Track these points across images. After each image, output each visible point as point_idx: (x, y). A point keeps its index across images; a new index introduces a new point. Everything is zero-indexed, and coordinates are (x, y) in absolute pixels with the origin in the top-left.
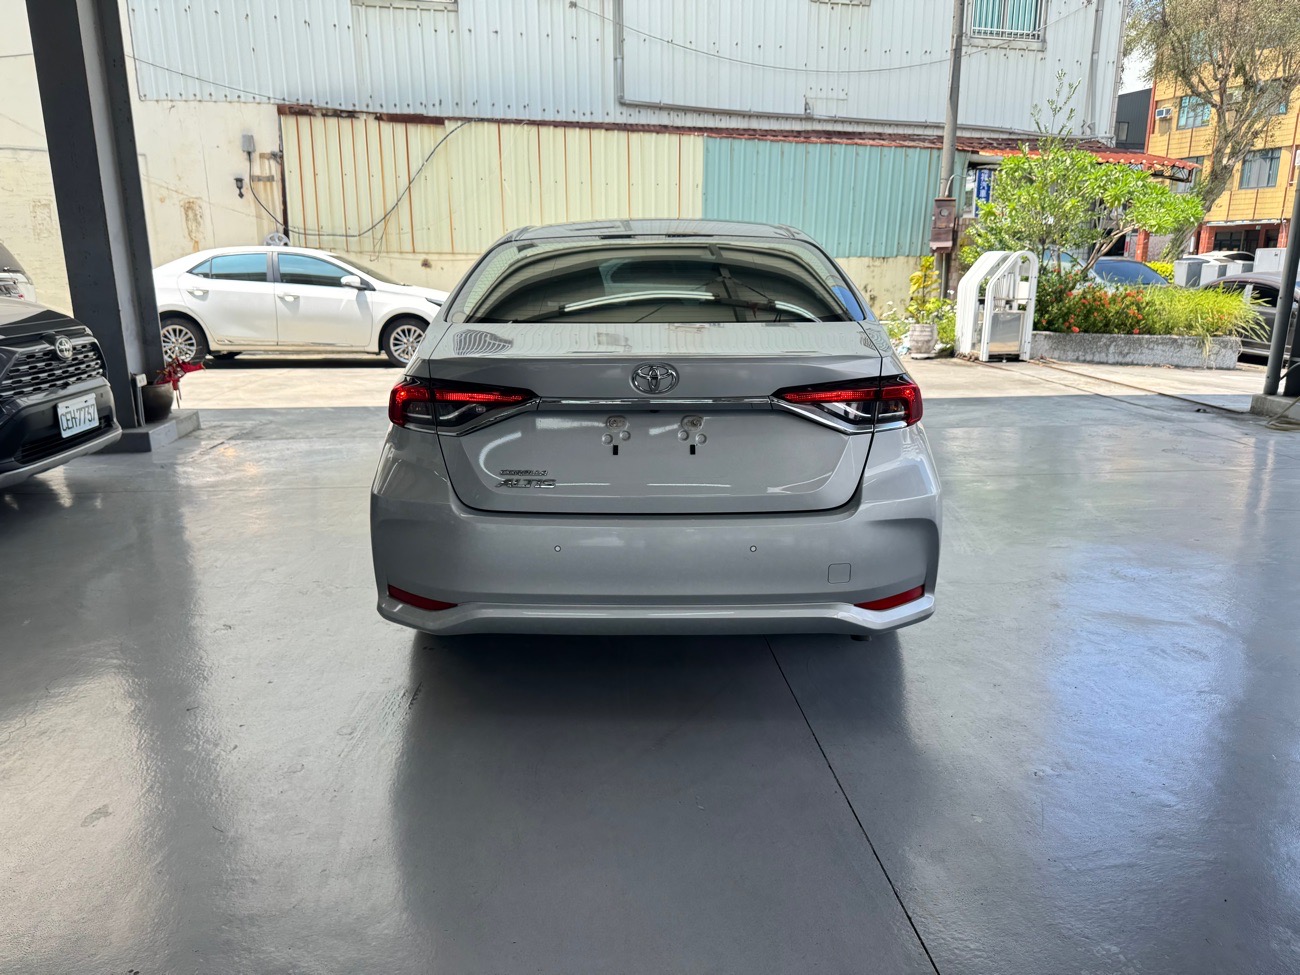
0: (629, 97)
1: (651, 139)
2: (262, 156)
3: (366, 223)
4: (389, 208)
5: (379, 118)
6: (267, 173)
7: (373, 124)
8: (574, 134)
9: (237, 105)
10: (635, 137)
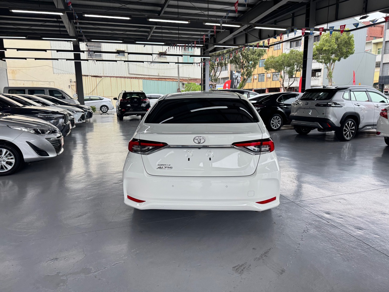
0: (130, 73)
1: (134, 80)
2: (73, 82)
3: (90, 92)
4: (93, 89)
5: (92, 76)
6: (73, 84)
7: (91, 77)
8: (122, 79)
9: (69, 74)
10: (132, 79)
